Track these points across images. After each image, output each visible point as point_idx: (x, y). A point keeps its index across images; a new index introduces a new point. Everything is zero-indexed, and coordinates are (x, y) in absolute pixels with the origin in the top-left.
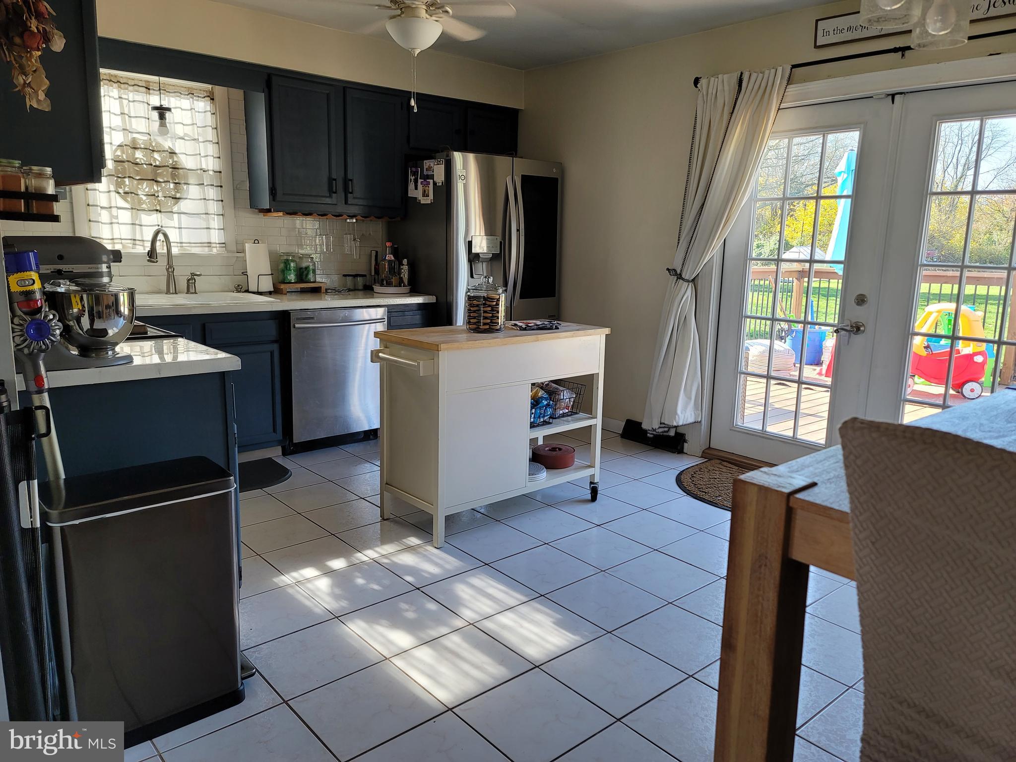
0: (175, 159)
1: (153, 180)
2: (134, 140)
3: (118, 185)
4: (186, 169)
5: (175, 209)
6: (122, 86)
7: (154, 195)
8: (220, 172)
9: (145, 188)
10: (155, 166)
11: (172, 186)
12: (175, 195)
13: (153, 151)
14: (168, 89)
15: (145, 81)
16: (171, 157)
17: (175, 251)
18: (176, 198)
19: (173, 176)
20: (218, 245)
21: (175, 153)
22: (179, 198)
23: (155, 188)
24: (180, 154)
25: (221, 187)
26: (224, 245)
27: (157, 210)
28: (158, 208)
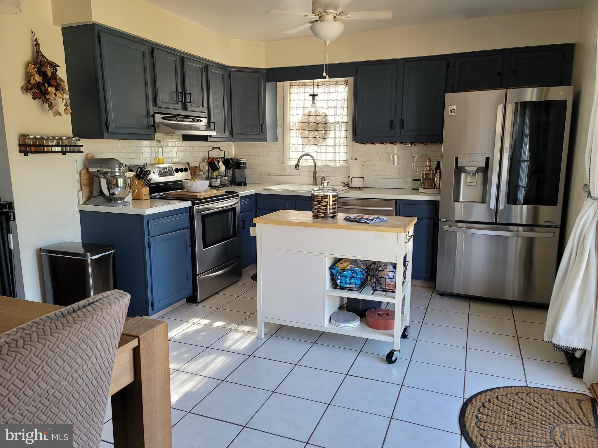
0: (327, 119)
1: (315, 130)
2: (310, 112)
3: (301, 133)
4: (329, 123)
5: (324, 143)
6: (307, 86)
7: (316, 137)
8: (347, 123)
9: (312, 134)
10: (317, 123)
11: (323, 132)
12: (325, 136)
13: (317, 116)
14: (326, 84)
15: (317, 82)
16: (325, 118)
17: (319, 164)
18: (325, 138)
19: (325, 127)
20: (342, 161)
21: (327, 116)
22: (326, 138)
23: (316, 133)
24: (329, 115)
25: (347, 130)
26: (345, 161)
27: (316, 145)
28: (316, 144)
